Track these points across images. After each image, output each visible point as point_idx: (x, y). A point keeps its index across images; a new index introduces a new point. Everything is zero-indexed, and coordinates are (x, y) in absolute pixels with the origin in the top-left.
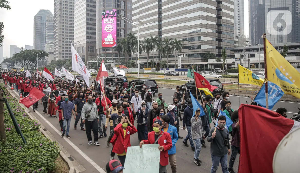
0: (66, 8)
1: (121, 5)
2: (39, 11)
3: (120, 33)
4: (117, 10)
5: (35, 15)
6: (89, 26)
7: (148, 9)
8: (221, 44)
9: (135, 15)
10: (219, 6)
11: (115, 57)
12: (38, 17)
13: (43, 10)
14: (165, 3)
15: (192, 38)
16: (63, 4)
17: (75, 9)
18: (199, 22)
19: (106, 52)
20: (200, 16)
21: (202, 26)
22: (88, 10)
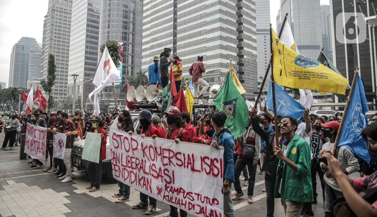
0: (58, 37)
1: (129, 37)
2: (21, 38)
3: (126, 71)
4: (124, 43)
5: (15, 44)
6: (88, 61)
7: (161, 45)
8: (243, 77)
9: (146, 50)
10: (241, 44)
11: (120, 98)
12: (18, 46)
13: (27, 38)
14: (181, 39)
15: (211, 78)
16: (56, 33)
17: (70, 40)
18: (218, 61)
19: (109, 93)
20: (220, 55)
21: (221, 65)
22: (87, 42)
